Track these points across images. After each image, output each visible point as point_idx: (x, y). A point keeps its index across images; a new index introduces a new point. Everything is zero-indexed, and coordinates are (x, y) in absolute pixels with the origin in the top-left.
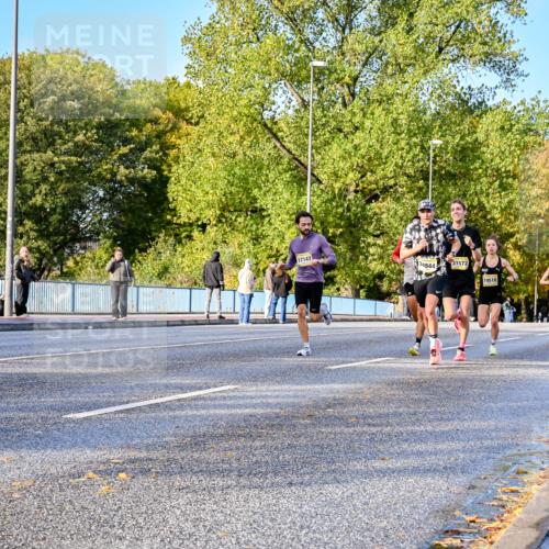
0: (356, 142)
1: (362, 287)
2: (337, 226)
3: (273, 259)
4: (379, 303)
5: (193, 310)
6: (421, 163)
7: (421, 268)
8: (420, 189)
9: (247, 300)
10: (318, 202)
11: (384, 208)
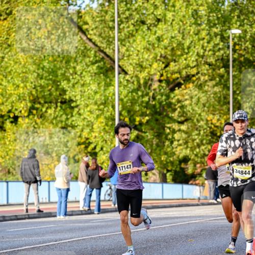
0: (159, 33)
1: (168, 171)
2: (143, 115)
3: (83, 146)
4: (185, 187)
5: (11, 202)
6: (222, 52)
7: (236, 175)
8: (222, 76)
9: (64, 194)
10: (125, 92)
11: (186, 95)
